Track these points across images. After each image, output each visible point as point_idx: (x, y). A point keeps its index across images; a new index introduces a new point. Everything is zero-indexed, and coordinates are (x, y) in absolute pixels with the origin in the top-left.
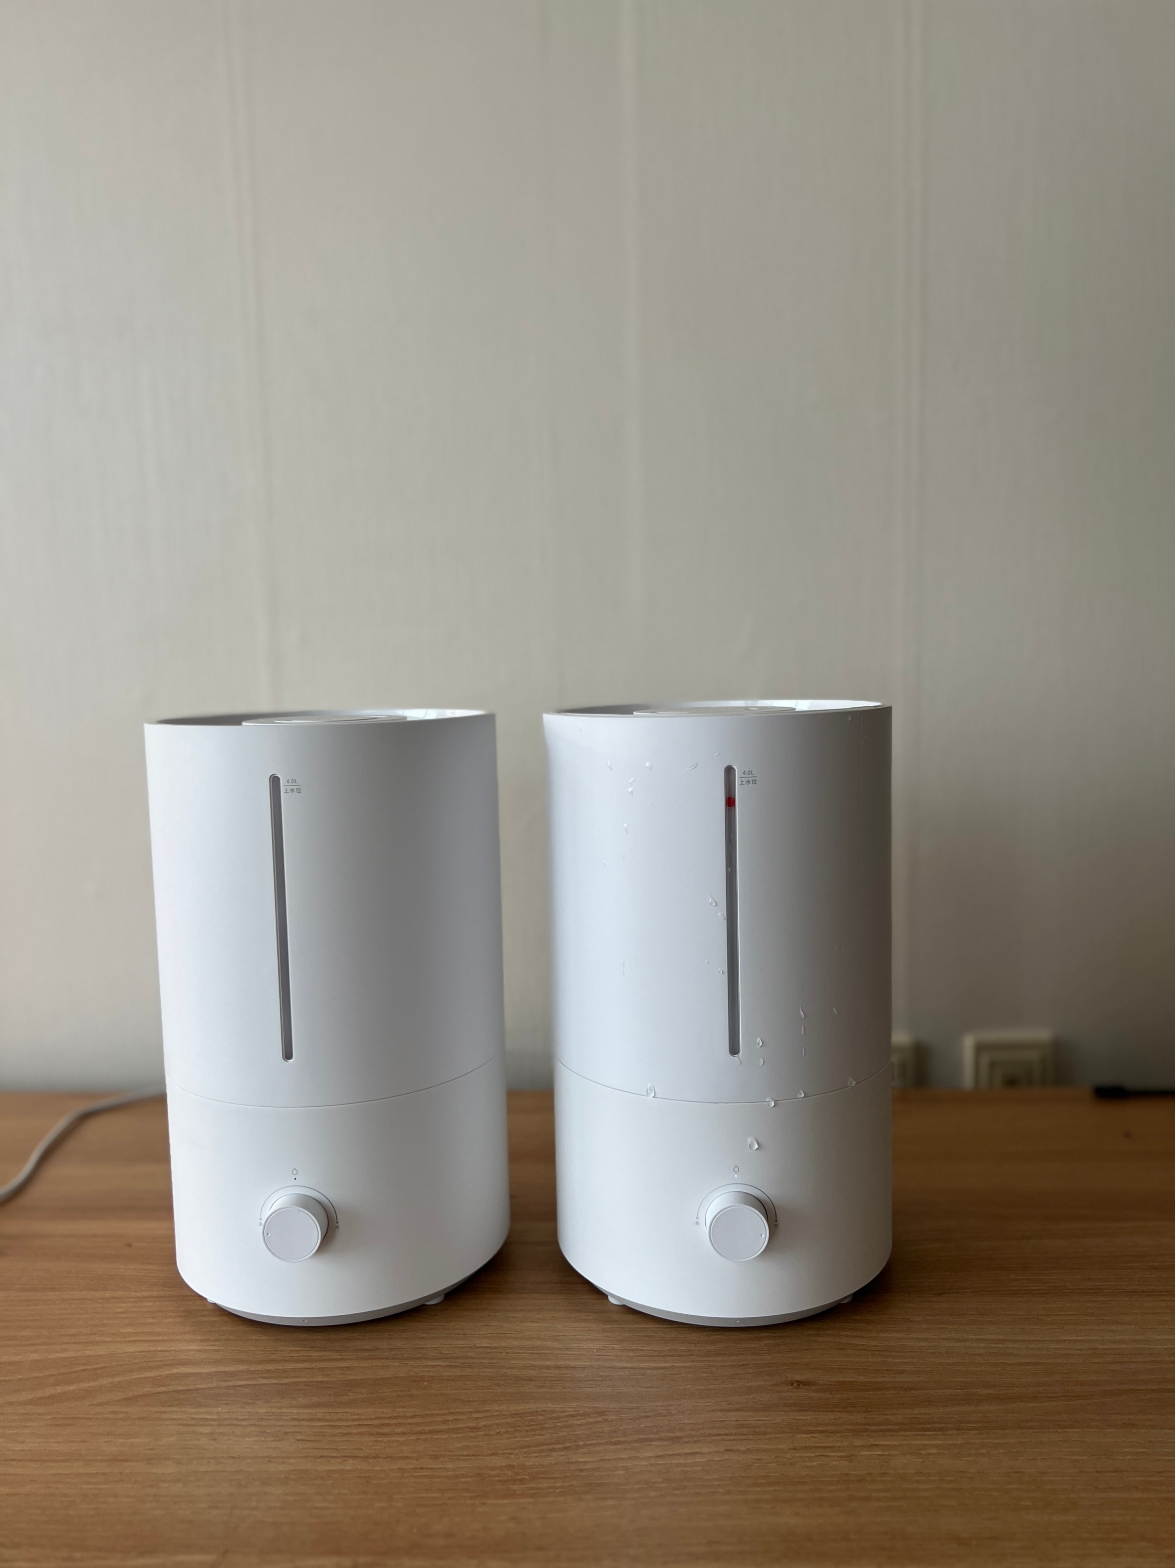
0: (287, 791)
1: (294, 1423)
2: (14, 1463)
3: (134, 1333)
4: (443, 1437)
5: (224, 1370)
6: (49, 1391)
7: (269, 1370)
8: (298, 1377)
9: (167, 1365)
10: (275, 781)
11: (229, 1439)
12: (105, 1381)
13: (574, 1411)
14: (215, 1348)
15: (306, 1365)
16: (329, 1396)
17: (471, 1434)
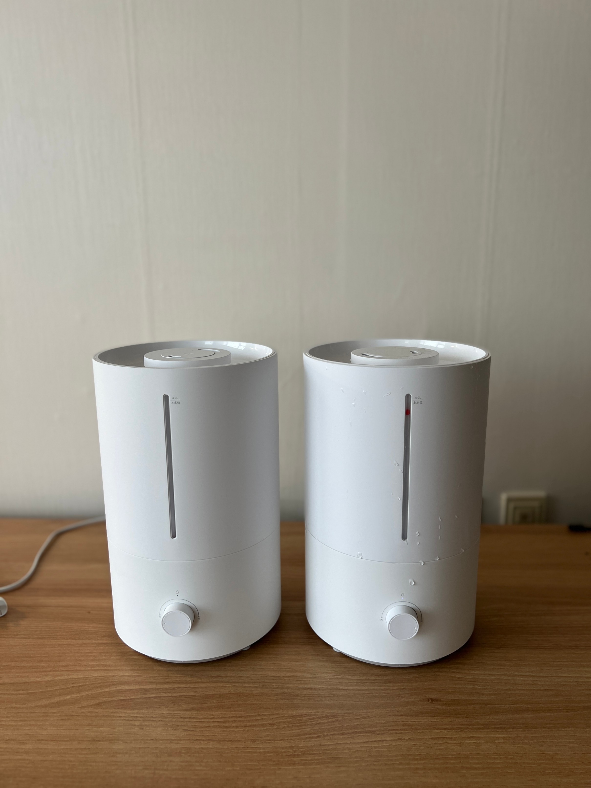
0: (173, 403)
1: (181, 720)
2: (43, 742)
3: (96, 665)
4: (256, 729)
5: (144, 688)
6: (56, 699)
7: (166, 688)
8: (181, 693)
9: (115, 684)
10: (166, 398)
11: (150, 729)
12: (84, 694)
13: (321, 715)
14: (138, 674)
15: (184, 685)
16: (198, 704)
17: (271, 728)
